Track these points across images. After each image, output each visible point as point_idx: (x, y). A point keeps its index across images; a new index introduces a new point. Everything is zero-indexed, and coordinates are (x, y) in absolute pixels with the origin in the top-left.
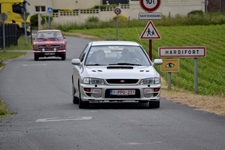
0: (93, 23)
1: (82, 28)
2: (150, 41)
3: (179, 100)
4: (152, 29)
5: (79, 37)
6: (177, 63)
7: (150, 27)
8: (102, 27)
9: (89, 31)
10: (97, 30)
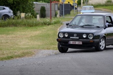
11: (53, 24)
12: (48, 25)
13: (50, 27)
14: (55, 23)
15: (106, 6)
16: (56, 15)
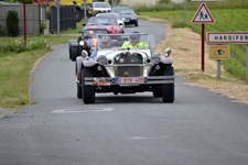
0: (164, 5)
1: (151, 10)
2: (203, 25)
3: (221, 91)
5: (146, 20)
6: (227, 50)
7: (203, 10)
9: (159, 14)
11: (29, 50)
12: (19, 52)
13: (21, 56)
14: (35, 48)
15: (158, 10)
16: (41, 31)
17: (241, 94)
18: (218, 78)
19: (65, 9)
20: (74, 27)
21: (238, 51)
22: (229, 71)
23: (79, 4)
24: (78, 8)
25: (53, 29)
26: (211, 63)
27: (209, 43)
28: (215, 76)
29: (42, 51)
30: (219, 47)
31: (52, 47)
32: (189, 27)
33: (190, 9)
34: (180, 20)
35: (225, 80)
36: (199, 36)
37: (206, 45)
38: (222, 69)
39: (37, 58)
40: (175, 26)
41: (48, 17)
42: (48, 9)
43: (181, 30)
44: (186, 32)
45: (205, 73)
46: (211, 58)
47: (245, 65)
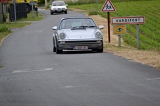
1: (75, 4)
2: (108, 13)
3: (121, 55)
4: (109, 5)
6: (124, 28)
7: (108, 3)
8: (90, 3)
9: (80, 6)
10: (85, 5)
17: (134, 56)
18: (120, 46)
19: (19, 5)
20: (26, 17)
21: (132, 29)
22: (126, 42)
23: (28, 2)
24: (28, 4)
25: (12, 19)
26: (114, 37)
27: (113, 24)
28: (117, 45)
29: (5, 33)
30: (119, 27)
31: (12, 30)
32: (100, 14)
33: (100, 3)
34: (94, 10)
35: (124, 48)
36: (106, 20)
37: (111, 25)
38: (122, 40)
39: (2, 37)
40: (91, 14)
41: (9, 10)
42: (8, 5)
43: (94, 16)
44: (98, 17)
45: (111, 44)
46: (114, 34)
47: (136, 37)
